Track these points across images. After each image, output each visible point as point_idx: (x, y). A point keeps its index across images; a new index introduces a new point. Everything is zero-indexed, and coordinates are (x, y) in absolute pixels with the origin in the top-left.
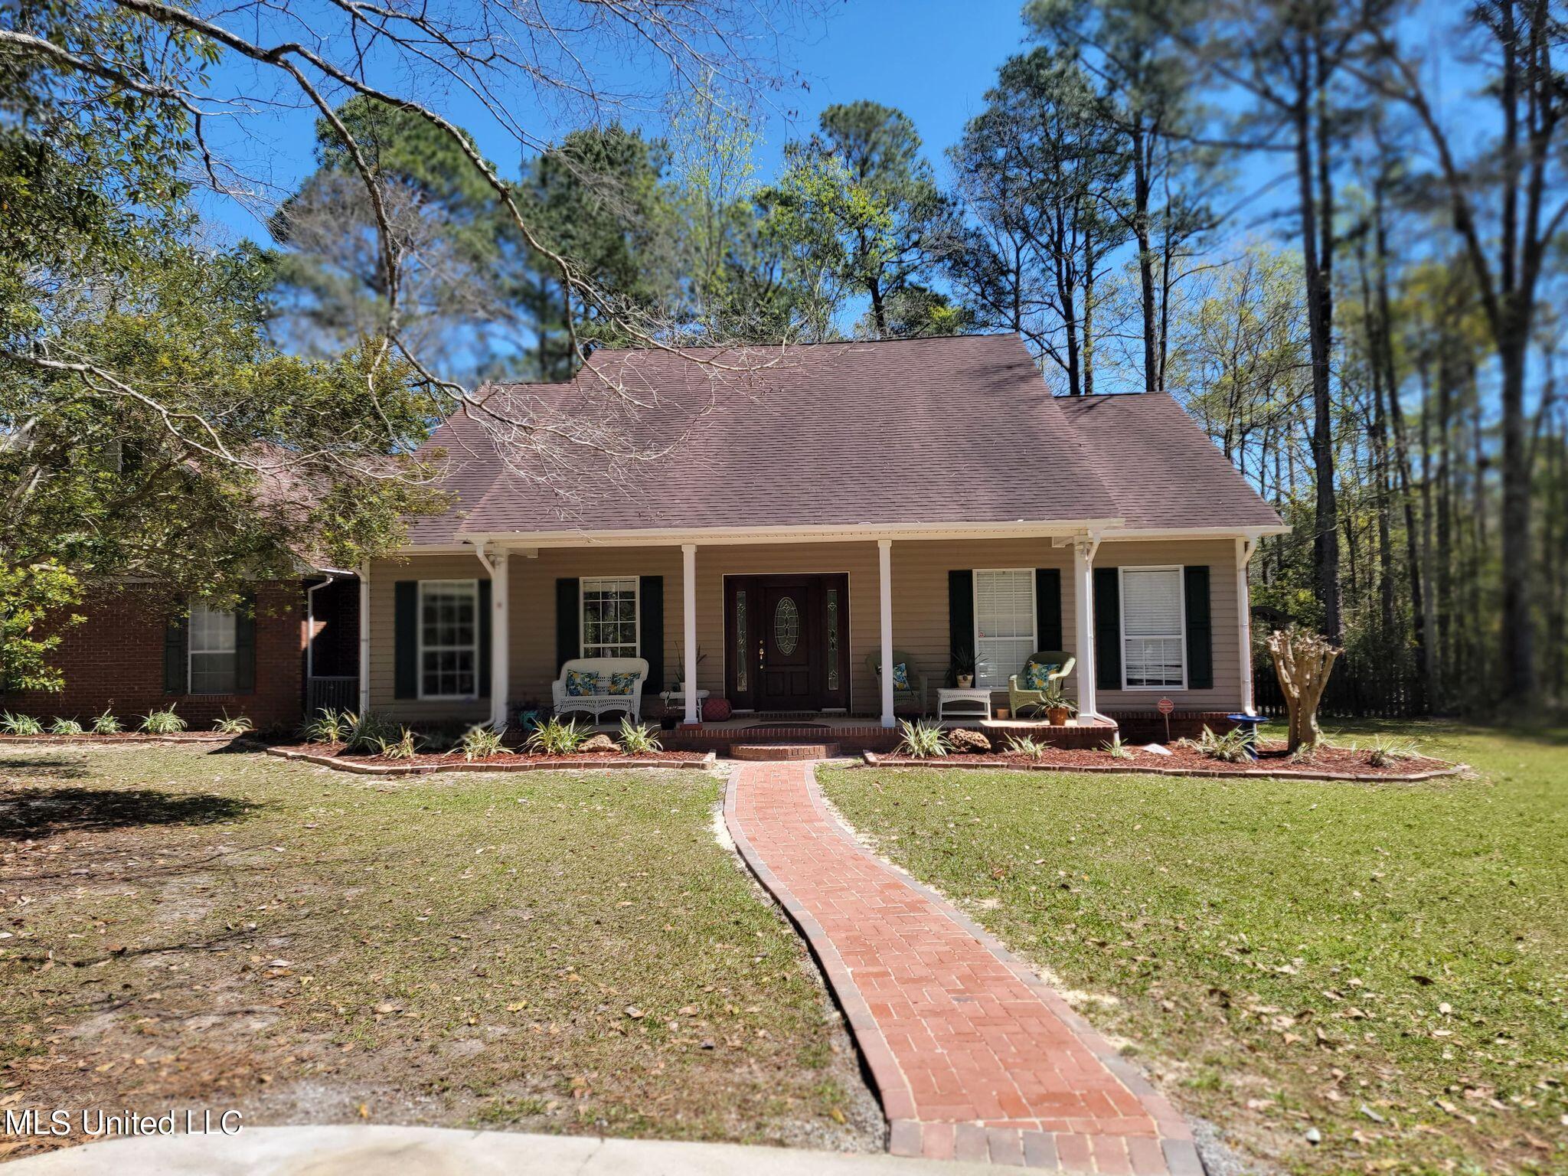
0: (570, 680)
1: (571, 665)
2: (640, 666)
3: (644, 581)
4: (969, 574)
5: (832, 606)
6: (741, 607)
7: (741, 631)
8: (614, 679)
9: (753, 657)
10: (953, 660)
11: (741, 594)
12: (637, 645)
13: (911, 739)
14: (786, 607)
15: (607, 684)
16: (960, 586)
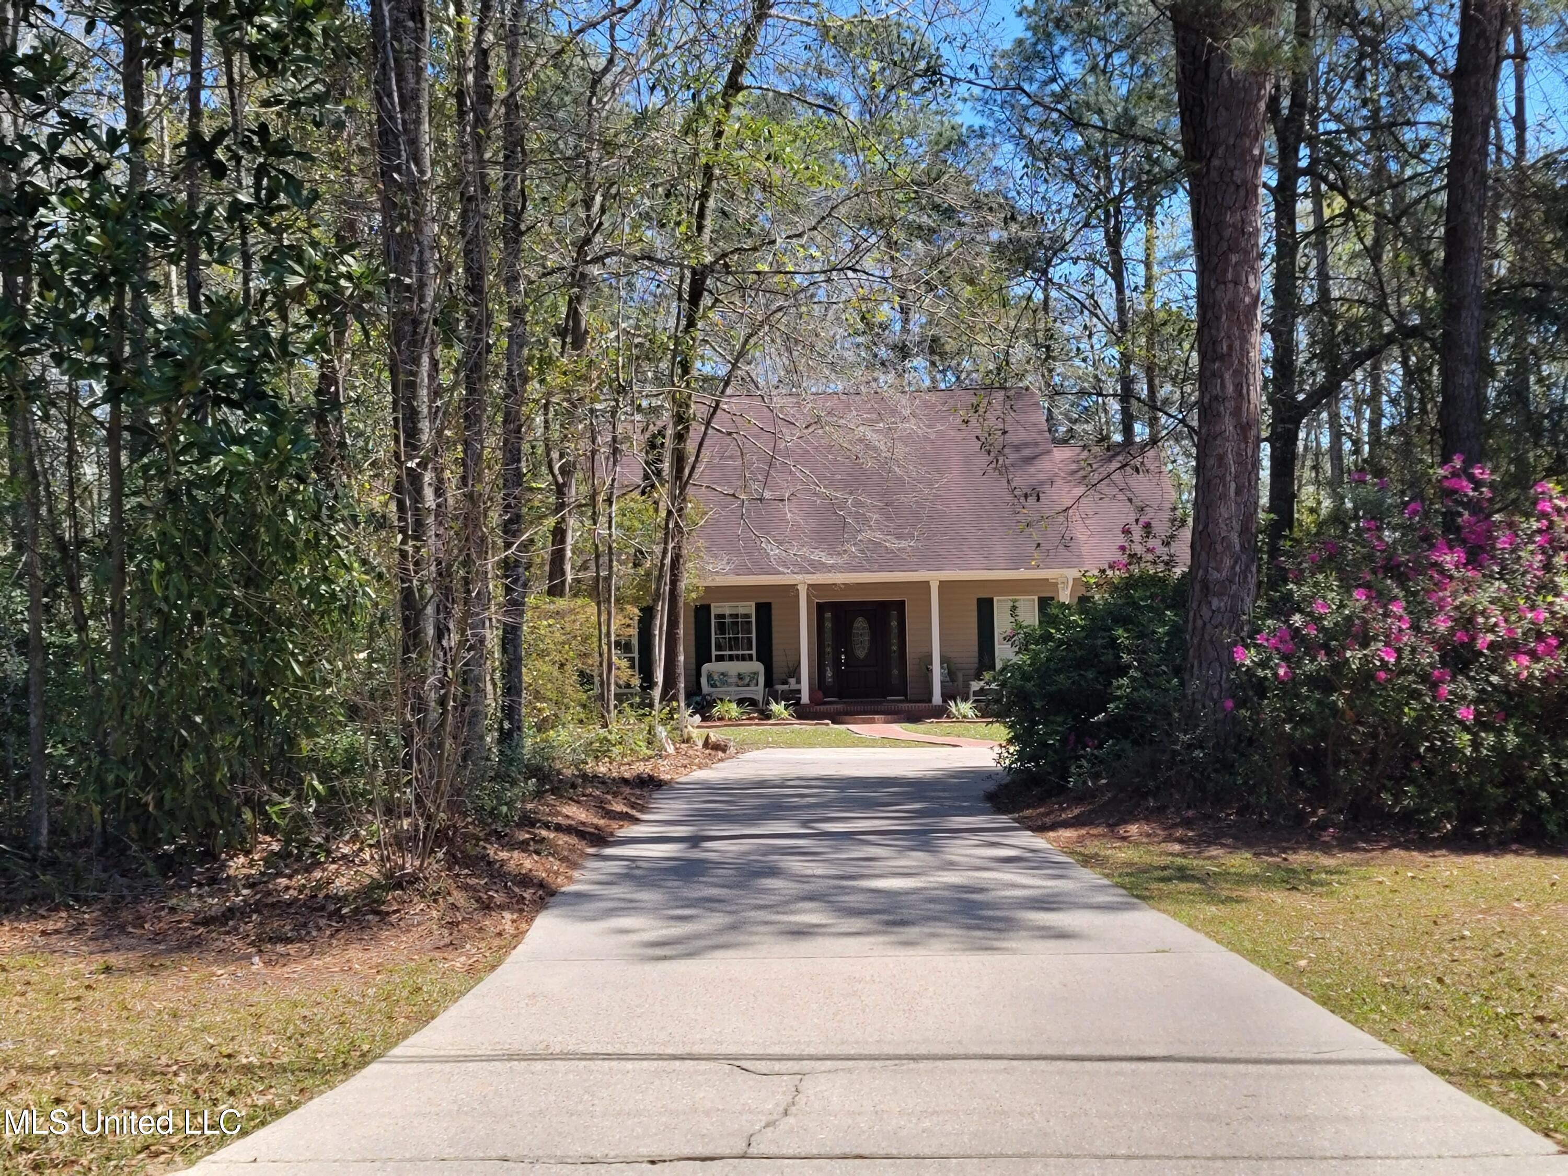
0: (710, 677)
1: (706, 667)
2: (759, 667)
3: (758, 606)
4: (991, 600)
5: (894, 623)
6: (828, 624)
7: (828, 641)
8: (740, 677)
9: (837, 662)
10: (980, 661)
11: (828, 615)
12: (754, 652)
13: (954, 710)
14: (860, 624)
15: (734, 680)
16: (985, 608)
